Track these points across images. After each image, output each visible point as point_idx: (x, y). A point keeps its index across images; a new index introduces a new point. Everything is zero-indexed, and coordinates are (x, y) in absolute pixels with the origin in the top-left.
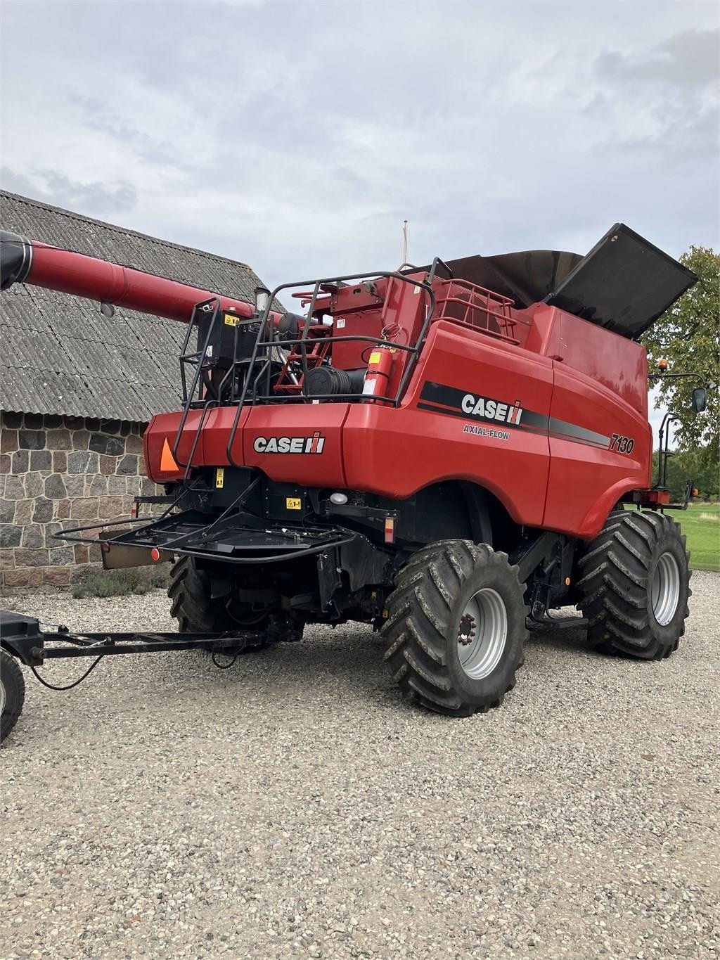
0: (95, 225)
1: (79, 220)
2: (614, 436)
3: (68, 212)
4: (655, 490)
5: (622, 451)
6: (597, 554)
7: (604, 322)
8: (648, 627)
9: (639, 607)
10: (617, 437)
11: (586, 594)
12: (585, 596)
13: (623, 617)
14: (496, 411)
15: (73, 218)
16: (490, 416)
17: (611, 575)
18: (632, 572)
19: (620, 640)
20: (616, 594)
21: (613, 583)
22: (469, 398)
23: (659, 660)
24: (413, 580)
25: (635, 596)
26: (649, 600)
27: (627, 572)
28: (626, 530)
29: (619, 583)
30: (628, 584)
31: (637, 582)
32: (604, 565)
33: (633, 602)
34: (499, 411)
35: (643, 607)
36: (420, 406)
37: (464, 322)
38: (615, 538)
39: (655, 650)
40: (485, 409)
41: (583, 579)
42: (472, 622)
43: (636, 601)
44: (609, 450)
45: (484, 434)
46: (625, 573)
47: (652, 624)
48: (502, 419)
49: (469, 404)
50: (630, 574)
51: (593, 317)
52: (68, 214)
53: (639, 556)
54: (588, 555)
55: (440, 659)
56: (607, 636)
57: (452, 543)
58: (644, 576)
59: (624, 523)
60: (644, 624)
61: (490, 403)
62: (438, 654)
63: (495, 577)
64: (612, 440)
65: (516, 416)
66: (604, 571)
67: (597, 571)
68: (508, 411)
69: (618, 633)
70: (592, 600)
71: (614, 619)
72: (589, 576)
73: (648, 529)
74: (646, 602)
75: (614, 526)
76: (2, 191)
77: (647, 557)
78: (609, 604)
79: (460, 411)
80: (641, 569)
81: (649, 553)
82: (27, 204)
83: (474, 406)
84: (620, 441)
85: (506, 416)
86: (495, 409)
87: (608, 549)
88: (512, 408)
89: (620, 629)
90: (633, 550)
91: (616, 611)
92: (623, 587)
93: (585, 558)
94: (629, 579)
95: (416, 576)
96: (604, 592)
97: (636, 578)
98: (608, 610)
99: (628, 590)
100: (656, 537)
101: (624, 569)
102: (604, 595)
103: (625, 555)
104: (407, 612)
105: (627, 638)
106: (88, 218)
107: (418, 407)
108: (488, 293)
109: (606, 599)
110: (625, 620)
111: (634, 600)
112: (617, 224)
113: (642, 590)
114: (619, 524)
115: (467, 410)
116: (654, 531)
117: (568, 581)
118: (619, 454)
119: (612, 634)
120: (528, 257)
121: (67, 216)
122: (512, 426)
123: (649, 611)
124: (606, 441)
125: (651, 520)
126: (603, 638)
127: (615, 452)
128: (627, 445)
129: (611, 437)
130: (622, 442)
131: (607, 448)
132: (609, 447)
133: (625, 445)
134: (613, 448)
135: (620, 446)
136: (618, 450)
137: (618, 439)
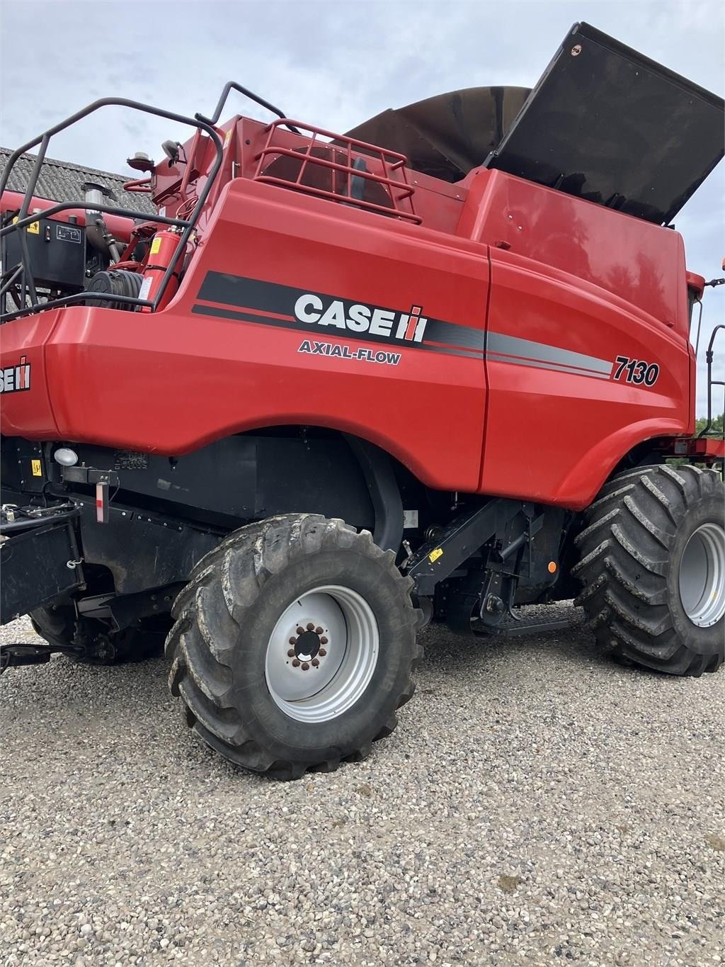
0: (110, 179)
1: (91, 175)
2: (620, 360)
3: (79, 167)
4: (703, 437)
5: (637, 381)
6: (598, 528)
7: (605, 197)
8: (671, 631)
9: (653, 602)
10: (624, 361)
11: (585, 584)
12: (583, 587)
13: (631, 617)
14: (371, 321)
15: (85, 173)
16: (359, 329)
17: (615, 557)
18: (643, 555)
19: (631, 648)
20: (620, 584)
21: (617, 568)
22: (310, 300)
23: (698, 676)
24: (199, 577)
25: (648, 587)
26: (674, 591)
27: (635, 553)
28: (642, 494)
29: (625, 569)
30: (638, 571)
31: (648, 567)
32: (605, 544)
33: (643, 596)
34: (378, 322)
35: (660, 602)
36: (197, 310)
37: (297, 184)
38: (625, 506)
39: (687, 662)
41: (580, 564)
42: (320, 636)
43: (648, 595)
44: (611, 380)
45: (345, 355)
46: (633, 554)
47: (680, 625)
48: (385, 333)
49: (310, 310)
50: (639, 556)
51: (584, 190)
52: (78, 169)
53: (653, 530)
54: (586, 530)
55: (217, 698)
56: (614, 643)
57: (279, 519)
58: (661, 558)
59: (641, 484)
60: (663, 627)
61: (358, 308)
62: (214, 691)
63: (342, 569)
64: (615, 366)
65: (415, 328)
66: (606, 552)
67: (596, 552)
69: (628, 639)
70: (591, 592)
71: (621, 620)
72: (586, 560)
73: (673, 491)
74: (667, 595)
75: (626, 489)
76: (2, 148)
77: (668, 530)
78: (611, 596)
79: (292, 319)
80: (657, 547)
81: (671, 526)
82: (29, 161)
83: (321, 312)
84: (632, 367)
87: (612, 521)
89: (631, 634)
90: (646, 522)
91: (622, 609)
92: (630, 576)
93: (583, 534)
94: (638, 562)
95: (204, 571)
96: (604, 581)
97: (648, 561)
98: (611, 606)
99: (637, 578)
100: (685, 502)
101: (630, 548)
102: (605, 585)
103: (635, 528)
104: (186, 625)
105: (640, 647)
106: (103, 173)
107: (193, 311)
108: (379, 152)
109: (609, 592)
110: (634, 621)
111: (645, 593)
112: (577, 25)
113: (659, 578)
114: (633, 485)
115: (307, 318)
116: (682, 493)
117: (552, 567)
118: (632, 385)
119: (620, 639)
120: (456, 100)
121: (77, 171)
122: (410, 345)
123: (674, 608)
124: (606, 367)
125: (678, 478)
126: (610, 645)
127: (622, 382)
128: (645, 373)
129: (613, 362)
130: (635, 368)
131: (608, 377)
132: (612, 375)
133: (642, 373)
134: (618, 376)
135: (633, 374)
136: (629, 379)
137: (628, 364)
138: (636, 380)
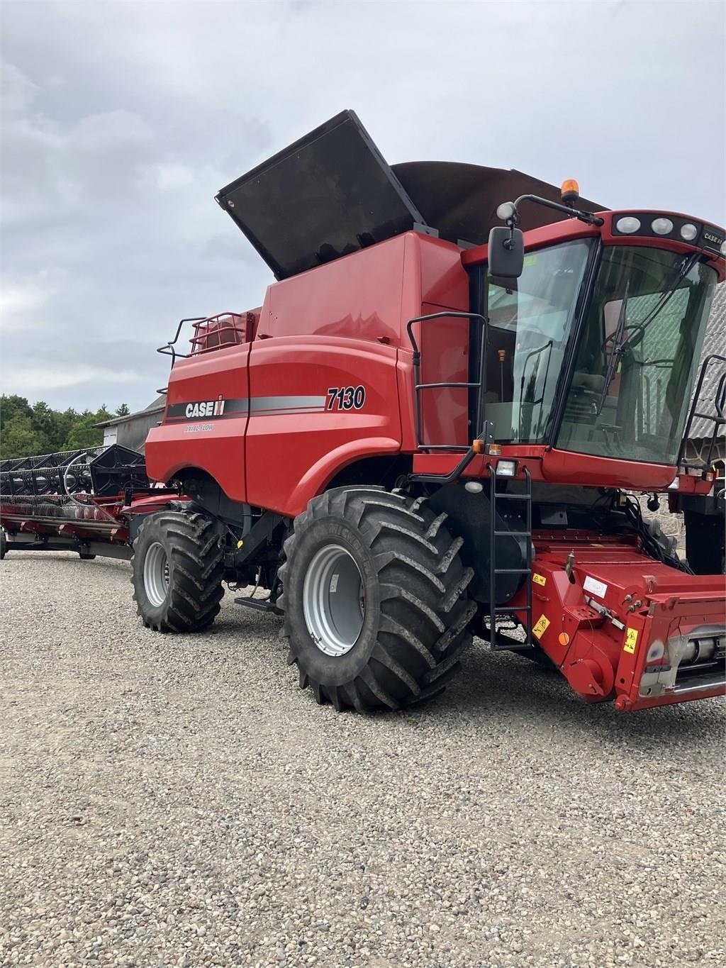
2: (331, 392)
5: (348, 407)
10: (335, 391)
14: (205, 409)
16: (202, 415)
22: (190, 406)
34: (208, 409)
40: (199, 410)
44: (326, 412)
45: (197, 430)
48: (210, 414)
49: (190, 411)
61: (203, 404)
64: (328, 398)
65: (220, 407)
68: (214, 406)
79: (184, 417)
83: (192, 411)
84: (341, 395)
85: (213, 411)
86: (205, 408)
88: (217, 403)
115: (188, 415)
118: (344, 412)
122: (218, 417)
124: (321, 401)
127: (335, 411)
128: (353, 397)
129: (325, 394)
130: (345, 394)
131: (323, 409)
132: (326, 407)
133: (351, 398)
134: (332, 407)
135: (344, 401)
136: (340, 407)
137: (338, 393)
138: (346, 406)
